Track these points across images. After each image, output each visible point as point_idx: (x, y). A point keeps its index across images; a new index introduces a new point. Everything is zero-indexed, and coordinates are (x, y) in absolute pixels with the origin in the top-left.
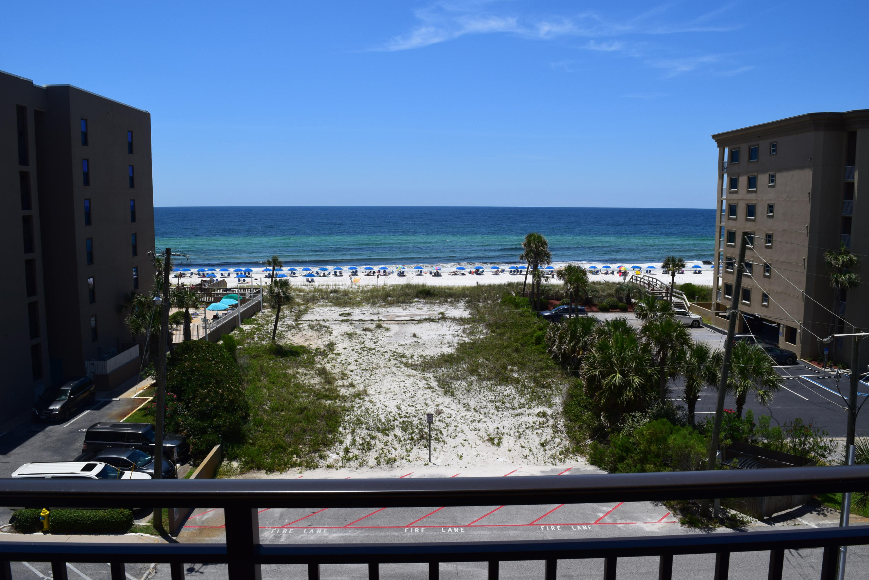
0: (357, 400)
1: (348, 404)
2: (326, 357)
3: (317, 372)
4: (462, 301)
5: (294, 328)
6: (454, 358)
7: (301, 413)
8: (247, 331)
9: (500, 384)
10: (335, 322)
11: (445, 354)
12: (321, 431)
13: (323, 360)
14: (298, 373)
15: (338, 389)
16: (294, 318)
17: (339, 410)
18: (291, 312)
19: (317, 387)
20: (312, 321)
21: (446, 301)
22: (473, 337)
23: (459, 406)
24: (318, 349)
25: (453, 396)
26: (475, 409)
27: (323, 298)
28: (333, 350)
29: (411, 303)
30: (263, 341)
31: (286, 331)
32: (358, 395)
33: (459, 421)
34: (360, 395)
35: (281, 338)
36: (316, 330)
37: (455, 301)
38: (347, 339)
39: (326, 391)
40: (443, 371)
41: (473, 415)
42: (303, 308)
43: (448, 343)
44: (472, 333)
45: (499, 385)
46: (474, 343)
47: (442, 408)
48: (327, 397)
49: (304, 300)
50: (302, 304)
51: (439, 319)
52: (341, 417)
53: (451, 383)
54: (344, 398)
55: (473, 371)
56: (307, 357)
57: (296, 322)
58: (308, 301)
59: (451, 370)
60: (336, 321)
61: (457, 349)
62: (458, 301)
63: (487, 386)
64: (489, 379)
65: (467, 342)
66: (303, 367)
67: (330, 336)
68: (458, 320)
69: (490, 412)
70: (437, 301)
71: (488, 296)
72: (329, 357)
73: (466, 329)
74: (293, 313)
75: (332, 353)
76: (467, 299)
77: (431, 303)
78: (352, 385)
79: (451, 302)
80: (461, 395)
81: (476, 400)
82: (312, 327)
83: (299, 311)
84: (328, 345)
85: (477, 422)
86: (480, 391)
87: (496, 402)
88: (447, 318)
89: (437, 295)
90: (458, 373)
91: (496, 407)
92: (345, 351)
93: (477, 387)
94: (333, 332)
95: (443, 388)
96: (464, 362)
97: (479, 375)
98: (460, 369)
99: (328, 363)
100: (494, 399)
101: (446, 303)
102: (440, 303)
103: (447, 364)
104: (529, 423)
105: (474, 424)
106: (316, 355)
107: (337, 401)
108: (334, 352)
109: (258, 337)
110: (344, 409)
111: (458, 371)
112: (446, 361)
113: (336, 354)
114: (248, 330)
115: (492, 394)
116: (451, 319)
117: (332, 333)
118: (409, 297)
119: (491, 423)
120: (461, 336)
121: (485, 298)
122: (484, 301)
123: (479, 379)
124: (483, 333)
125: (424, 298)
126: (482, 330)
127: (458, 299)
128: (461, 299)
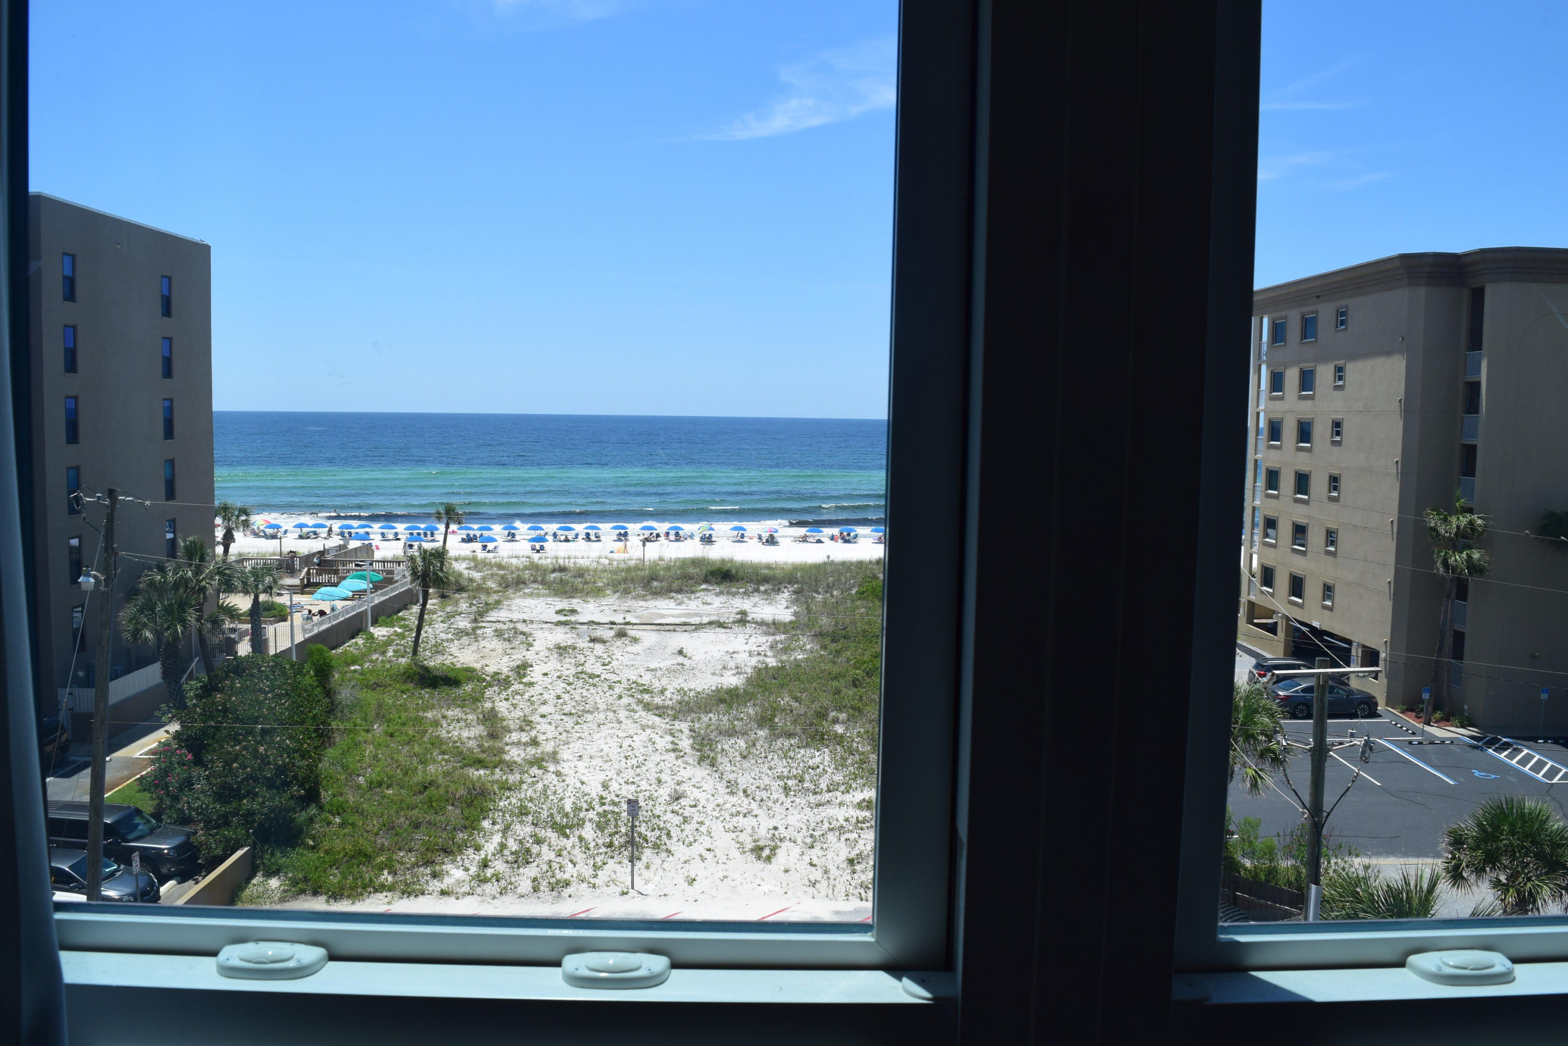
0: (535, 771)
1: (513, 778)
2: (506, 689)
3: (481, 716)
4: (786, 590)
5: (467, 634)
6: (738, 696)
7: (420, 793)
8: (380, 638)
9: (807, 746)
10: (544, 626)
11: (725, 687)
12: (447, 825)
13: (499, 694)
14: (444, 717)
15: (507, 748)
16: (472, 617)
17: (496, 787)
18: (471, 605)
19: (472, 744)
20: (504, 623)
21: (757, 590)
22: (784, 658)
23: (719, 786)
24: (498, 674)
25: (713, 765)
26: (745, 791)
27: (535, 581)
28: (525, 676)
29: (693, 592)
30: (403, 657)
31: (452, 640)
32: (538, 762)
33: (710, 813)
34: (543, 760)
35: (437, 652)
36: (504, 640)
37: (773, 590)
38: (556, 656)
39: (483, 752)
40: (710, 720)
41: (739, 802)
42: (495, 597)
43: (737, 668)
44: (785, 650)
45: (804, 747)
46: (783, 668)
47: (687, 788)
48: (480, 763)
49: (501, 585)
50: (496, 592)
51: (734, 622)
52: (494, 801)
53: (717, 742)
54: (510, 766)
55: (764, 721)
56: (473, 689)
57: (474, 625)
58: (507, 586)
59: (725, 719)
60: (546, 622)
61: (749, 680)
62: (779, 590)
63: (782, 749)
64: (790, 735)
65: (770, 665)
66: (459, 706)
67: (528, 650)
68: (768, 625)
69: (772, 797)
70: (741, 590)
71: (834, 582)
72: (512, 689)
73: (777, 642)
74: (474, 607)
75: (521, 683)
76: (796, 586)
77: (728, 593)
78: (534, 742)
79: (766, 592)
80: (729, 765)
81: (753, 774)
82: (499, 634)
83: (486, 604)
84: (518, 667)
85: (741, 815)
86: (766, 757)
87: (788, 778)
88: (749, 622)
89: (742, 579)
90: (736, 723)
91: (785, 789)
92: (545, 678)
93: (762, 750)
94: (535, 643)
95: (698, 750)
96: (752, 702)
97: (773, 727)
98: (742, 715)
99: (506, 699)
100: (785, 774)
101: (756, 594)
102: (745, 593)
103: (722, 706)
104: (837, 820)
105: (735, 819)
106: (490, 685)
107: (497, 770)
108: (524, 680)
109: (395, 651)
110: (506, 787)
111: (738, 719)
112: (722, 701)
113: (525, 684)
114: (384, 636)
115: (785, 764)
116: (756, 623)
117: (532, 645)
118: (691, 582)
119: (766, 818)
120: (765, 655)
121: (828, 586)
122: (827, 592)
123: (771, 736)
124: (806, 650)
125: (718, 584)
126: (804, 645)
127: (782, 586)
128: (785, 587)
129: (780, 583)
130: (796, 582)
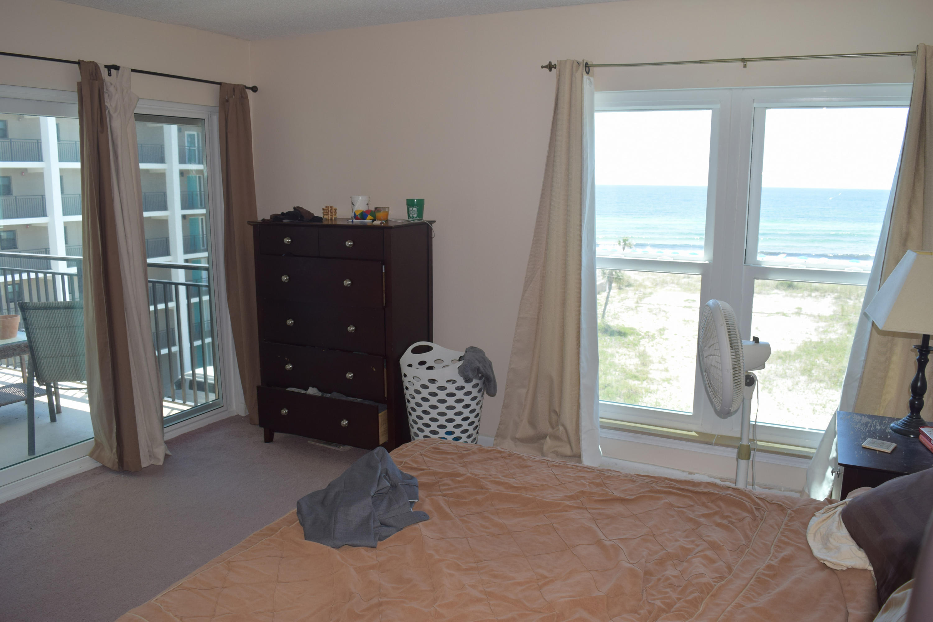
0: (665, 384)
1: (654, 387)
2: (652, 341)
3: (638, 354)
4: (829, 296)
5: (632, 309)
6: (790, 356)
9: (831, 388)
13: (648, 343)
14: (617, 352)
15: (651, 371)
16: (635, 300)
17: (643, 391)
18: (635, 294)
19: (632, 367)
20: (654, 305)
21: (810, 295)
22: (823, 336)
24: (648, 332)
25: (770, 393)
27: (673, 283)
28: (663, 334)
31: (623, 312)
32: (668, 380)
34: (670, 379)
36: (653, 314)
37: (820, 296)
39: (638, 372)
42: (649, 290)
44: (825, 332)
45: (829, 389)
46: (821, 342)
48: (635, 378)
49: (653, 283)
50: (650, 288)
51: (793, 314)
53: (774, 380)
54: (652, 381)
55: (806, 371)
56: (634, 339)
57: (637, 305)
58: (657, 285)
59: (781, 368)
61: (799, 347)
62: (824, 296)
63: (814, 388)
64: (821, 381)
65: (814, 340)
66: (626, 347)
67: (666, 320)
68: (814, 317)
70: (800, 295)
72: (655, 341)
73: (819, 327)
74: (636, 295)
75: (661, 338)
77: (791, 296)
78: (667, 370)
79: (816, 297)
82: (650, 311)
83: (644, 294)
84: (660, 329)
86: (804, 392)
87: (816, 405)
88: (802, 314)
89: (801, 288)
90: (787, 371)
91: (814, 410)
93: (802, 387)
94: (671, 317)
96: (799, 360)
97: (810, 376)
98: (791, 367)
99: (653, 346)
101: (809, 298)
102: (802, 297)
106: (643, 338)
108: (663, 337)
110: (648, 391)
111: (788, 369)
112: (780, 358)
113: (664, 339)
115: (815, 397)
116: (807, 315)
117: (668, 318)
118: (767, 288)
120: (811, 334)
121: (858, 296)
122: (856, 299)
123: (808, 380)
124: (837, 333)
125: (785, 290)
126: (837, 330)
127: (827, 294)
128: (829, 295)
129: (826, 292)
130: (837, 292)
